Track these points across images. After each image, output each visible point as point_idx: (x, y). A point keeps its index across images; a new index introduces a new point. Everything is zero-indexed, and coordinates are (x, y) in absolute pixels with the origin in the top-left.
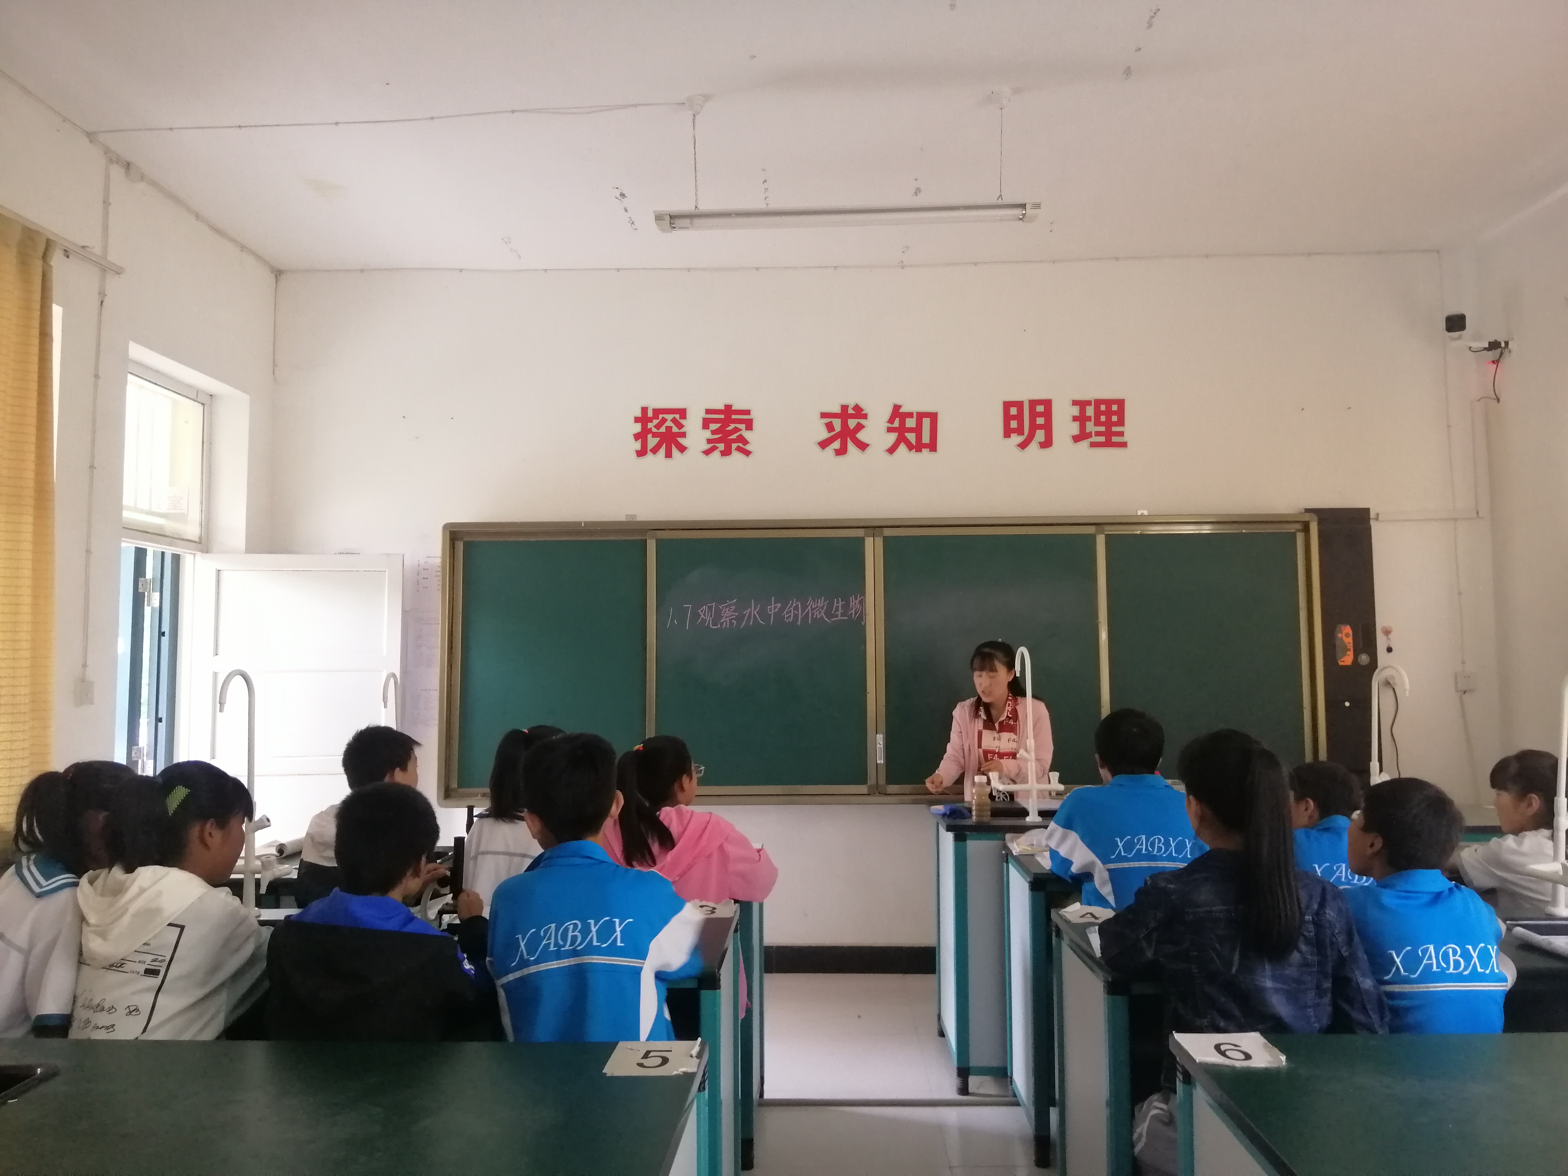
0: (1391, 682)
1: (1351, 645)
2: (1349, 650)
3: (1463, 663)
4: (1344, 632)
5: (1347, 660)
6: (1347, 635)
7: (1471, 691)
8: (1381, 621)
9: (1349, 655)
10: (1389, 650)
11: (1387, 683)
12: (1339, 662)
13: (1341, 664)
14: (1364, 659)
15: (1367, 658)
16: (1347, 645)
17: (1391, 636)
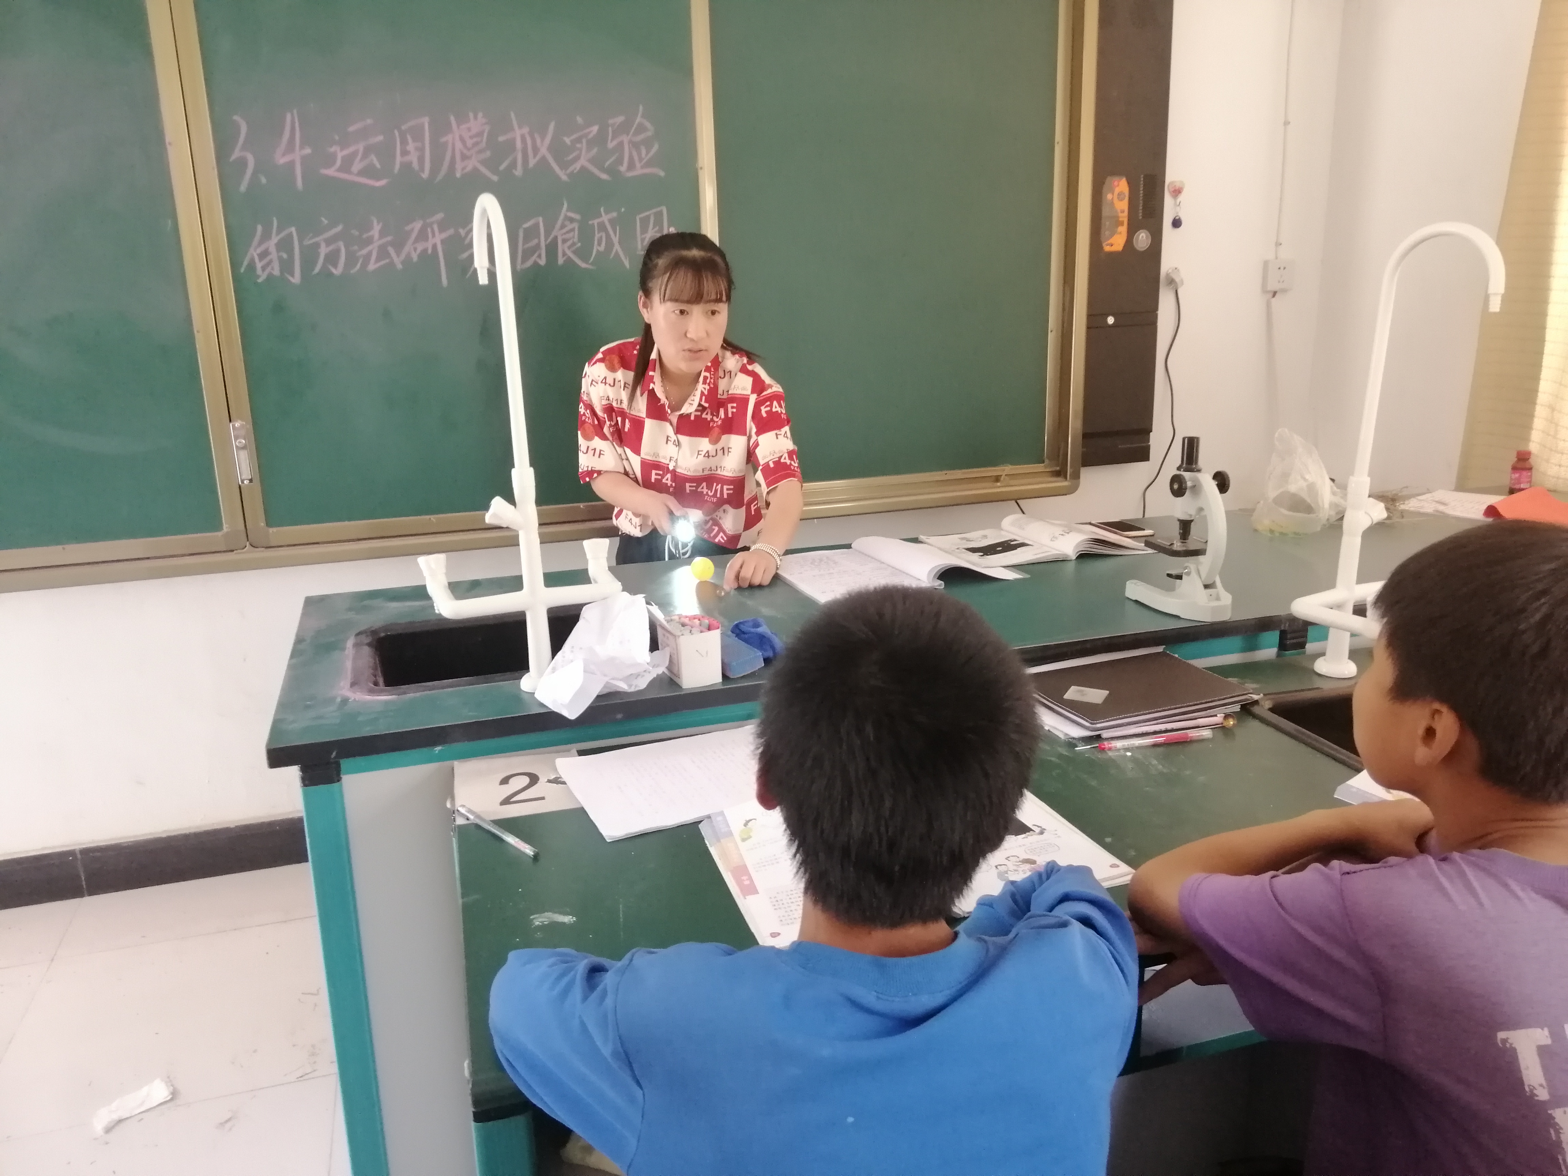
0: (1177, 280)
1: (1126, 214)
2: (1122, 224)
3: (1278, 244)
4: (1117, 190)
5: (1116, 242)
6: (1120, 196)
7: (1284, 291)
8: (1173, 173)
9: (1120, 233)
10: (1177, 223)
11: (1171, 282)
12: (1104, 245)
13: (1107, 249)
14: (1143, 239)
15: (1147, 237)
16: (1120, 215)
17: (1181, 198)
